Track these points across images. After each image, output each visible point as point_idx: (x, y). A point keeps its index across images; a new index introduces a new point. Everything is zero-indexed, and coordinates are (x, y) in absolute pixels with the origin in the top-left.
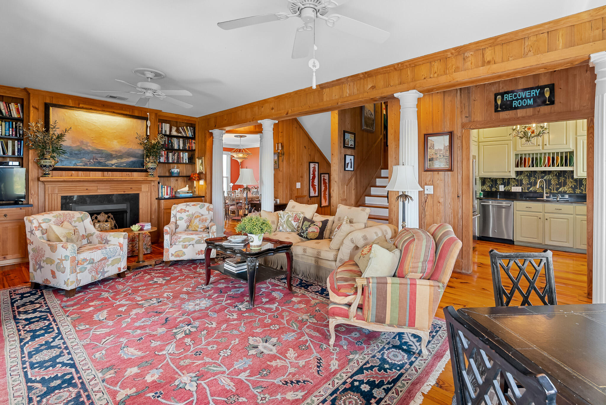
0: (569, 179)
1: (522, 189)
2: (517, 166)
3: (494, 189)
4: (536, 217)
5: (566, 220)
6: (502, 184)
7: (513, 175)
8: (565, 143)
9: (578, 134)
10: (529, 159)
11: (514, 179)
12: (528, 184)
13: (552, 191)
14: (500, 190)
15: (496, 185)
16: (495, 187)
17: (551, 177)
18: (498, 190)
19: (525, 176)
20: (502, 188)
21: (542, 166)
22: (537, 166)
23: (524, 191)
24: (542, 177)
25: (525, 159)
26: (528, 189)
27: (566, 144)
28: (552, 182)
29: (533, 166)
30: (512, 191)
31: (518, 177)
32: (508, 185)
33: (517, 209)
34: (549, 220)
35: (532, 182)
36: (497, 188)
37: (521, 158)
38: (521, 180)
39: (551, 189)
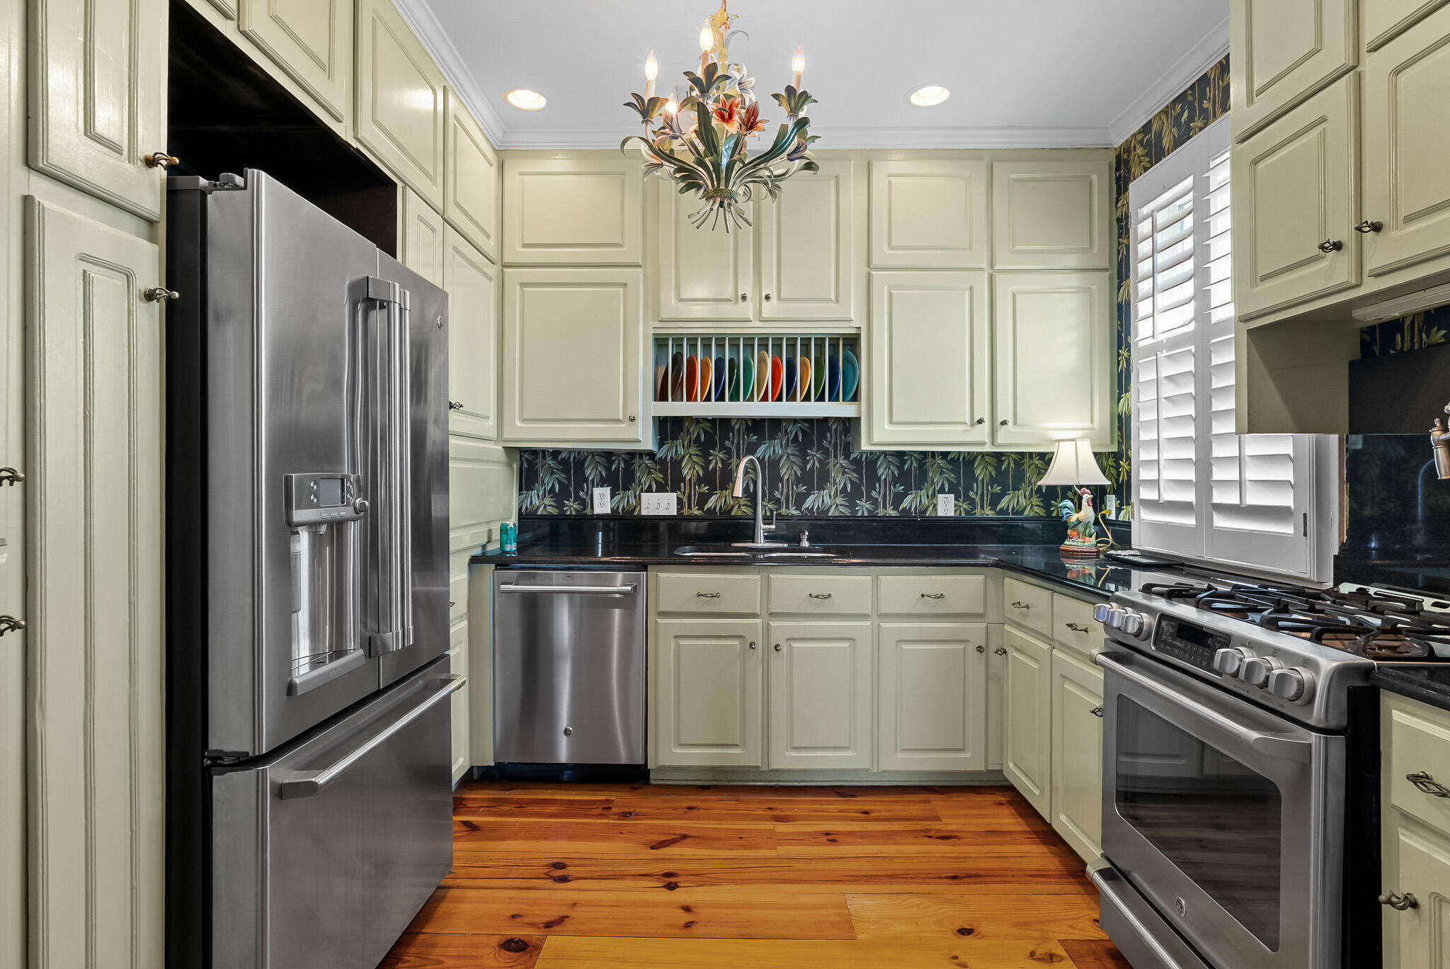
0: (836, 457)
1: (680, 501)
2: (661, 396)
3: (571, 507)
4: (736, 642)
5: (846, 644)
6: (602, 483)
7: (646, 439)
8: (833, 297)
9: (876, 261)
10: (705, 365)
11: (651, 455)
12: (700, 481)
13: (783, 511)
14: (598, 510)
15: (579, 488)
16: (577, 498)
17: (779, 451)
18: (588, 511)
19: (689, 445)
20: (602, 501)
21: (751, 399)
22: (735, 397)
23: (686, 512)
24: (751, 450)
25: (691, 363)
26: (703, 499)
27: (837, 301)
28: (784, 472)
29: (720, 398)
30: (644, 513)
31: (665, 447)
32: (626, 488)
33: (662, 608)
34: (784, 648)
35: (714, 469)
36: (583, 502)
37: (677, 360)
38: (677, 464)
39: (778, 502)
